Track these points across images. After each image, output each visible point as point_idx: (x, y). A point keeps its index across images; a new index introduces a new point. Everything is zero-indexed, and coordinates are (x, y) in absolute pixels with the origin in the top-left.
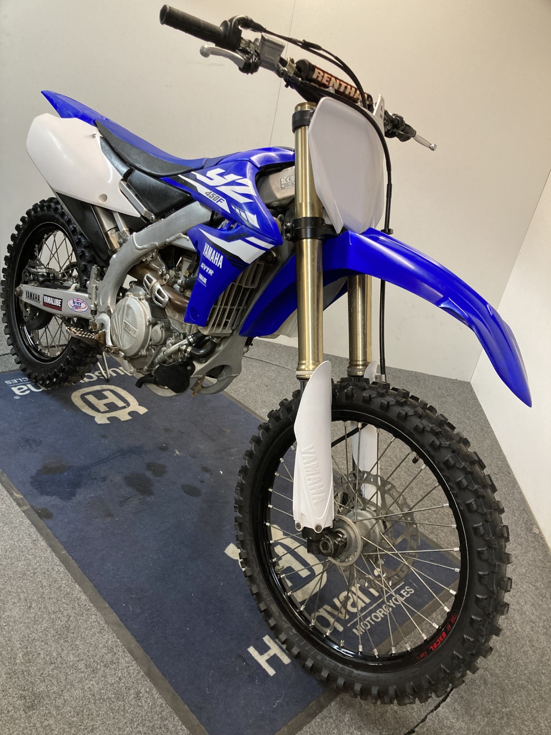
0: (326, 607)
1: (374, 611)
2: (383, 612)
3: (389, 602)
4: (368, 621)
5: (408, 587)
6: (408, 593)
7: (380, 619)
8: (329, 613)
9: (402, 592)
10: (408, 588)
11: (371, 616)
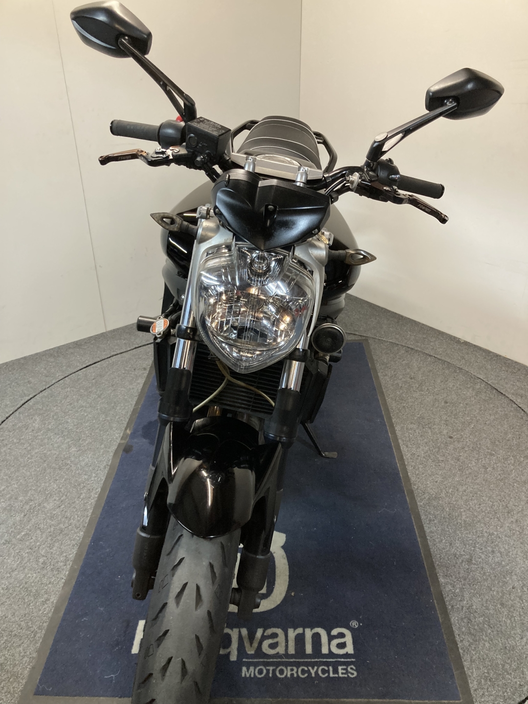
0: (244, 631)
1: (286, 664)
2: (294, 672)
3: (313, 669)
4: (268, 671)
5: (354, 668)
6: (347, 672)
7: (283, 676)
8: (240, 638)
9: (340, 668)
10: (351, 668)
11: (277, 667)
